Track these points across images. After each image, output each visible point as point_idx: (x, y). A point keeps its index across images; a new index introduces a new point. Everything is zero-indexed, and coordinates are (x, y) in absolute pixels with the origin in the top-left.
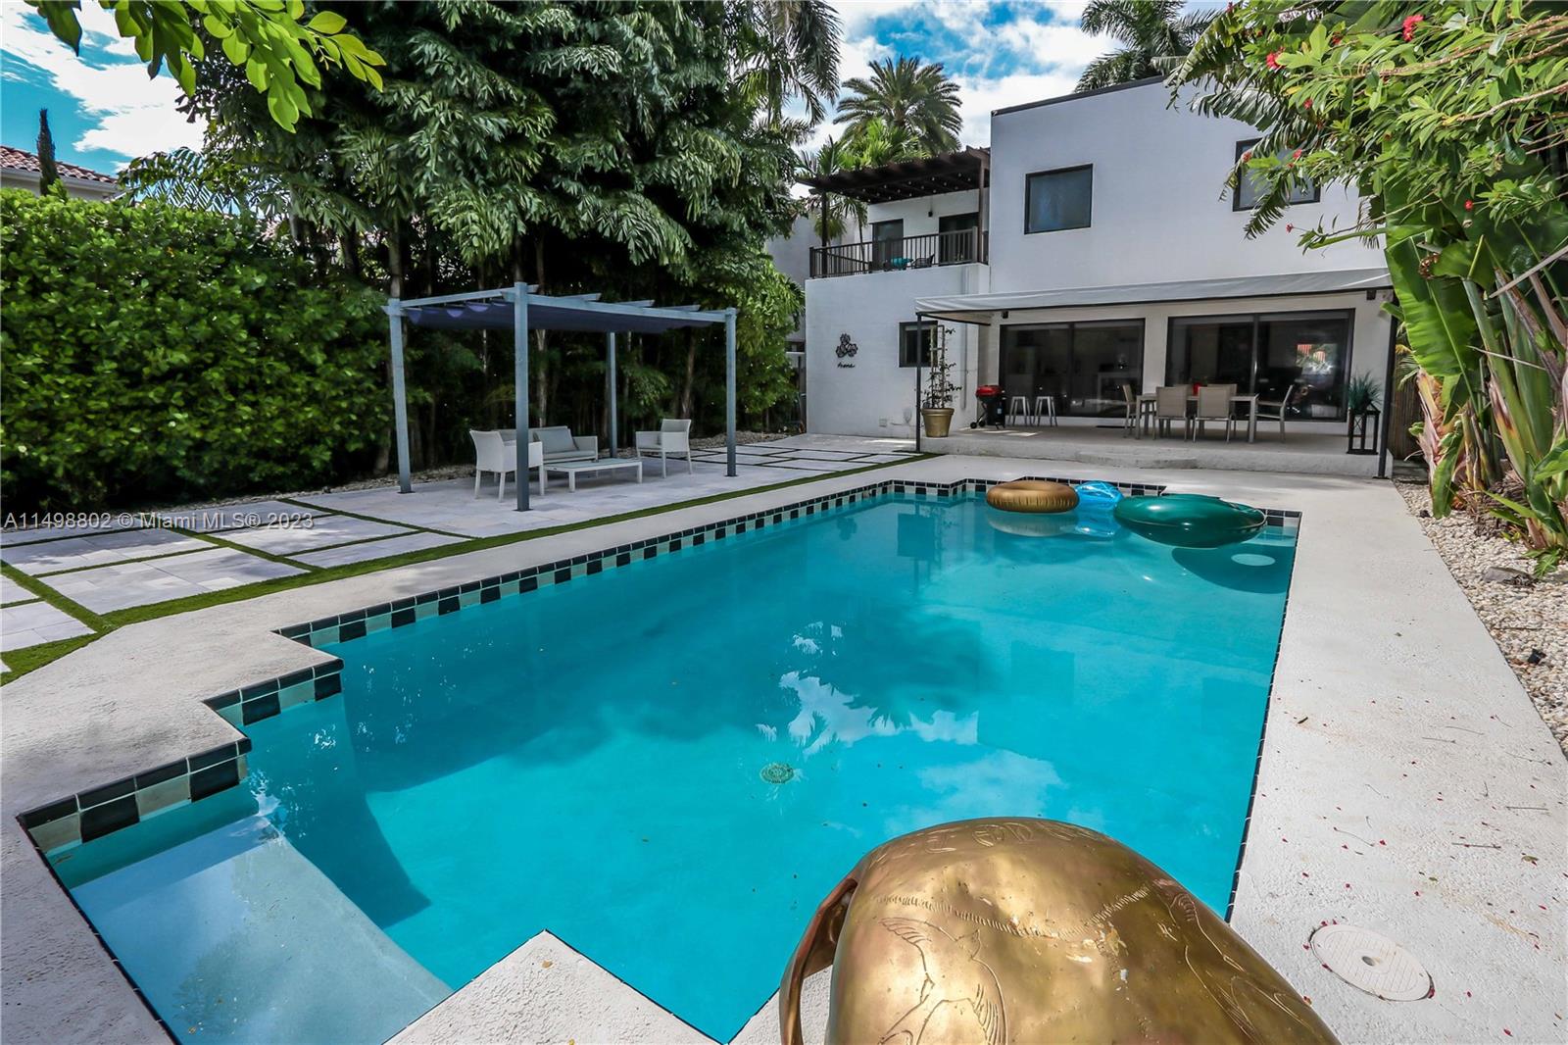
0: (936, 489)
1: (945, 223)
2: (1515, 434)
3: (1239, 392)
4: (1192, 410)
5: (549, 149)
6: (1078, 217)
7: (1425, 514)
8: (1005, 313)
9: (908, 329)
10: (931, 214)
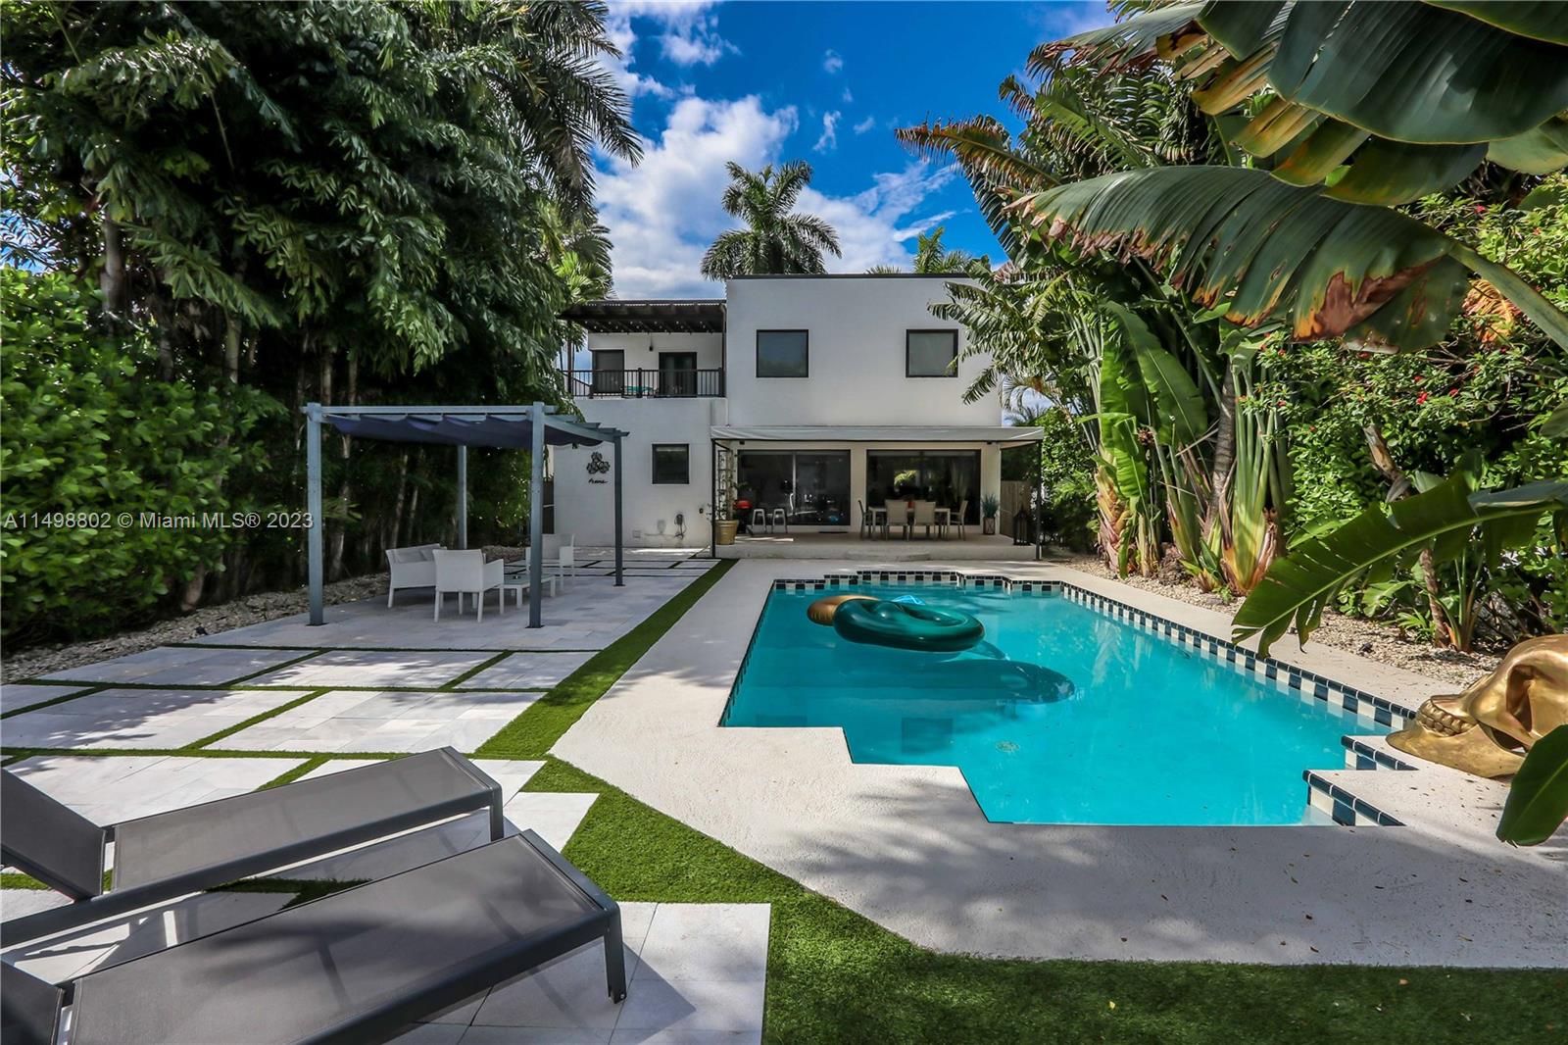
0: (813, 585)
1: (663, 357)
2: (1179, 528)
3: (938, 506)
4: (911, 518)
5: (442, 263)
6: (799, 369)
7: (1116, 578)
8: (742, 442)
9: (659, 450)
10: (651, 349)
